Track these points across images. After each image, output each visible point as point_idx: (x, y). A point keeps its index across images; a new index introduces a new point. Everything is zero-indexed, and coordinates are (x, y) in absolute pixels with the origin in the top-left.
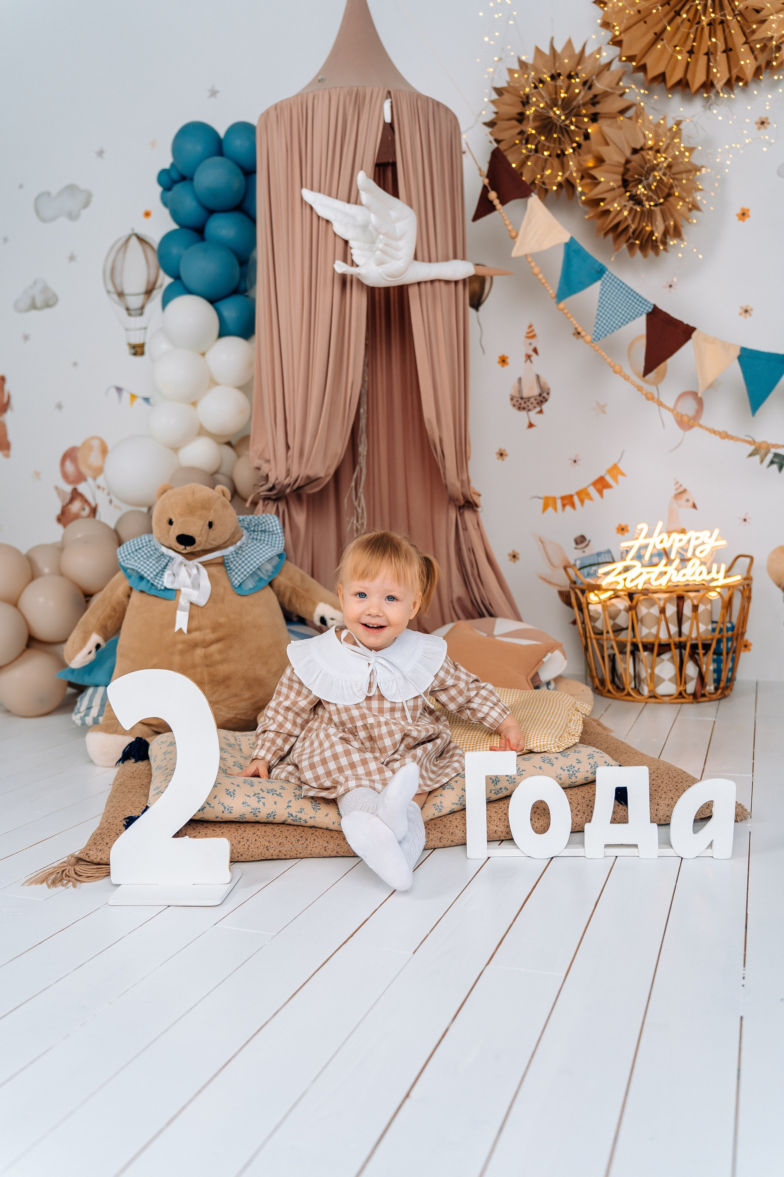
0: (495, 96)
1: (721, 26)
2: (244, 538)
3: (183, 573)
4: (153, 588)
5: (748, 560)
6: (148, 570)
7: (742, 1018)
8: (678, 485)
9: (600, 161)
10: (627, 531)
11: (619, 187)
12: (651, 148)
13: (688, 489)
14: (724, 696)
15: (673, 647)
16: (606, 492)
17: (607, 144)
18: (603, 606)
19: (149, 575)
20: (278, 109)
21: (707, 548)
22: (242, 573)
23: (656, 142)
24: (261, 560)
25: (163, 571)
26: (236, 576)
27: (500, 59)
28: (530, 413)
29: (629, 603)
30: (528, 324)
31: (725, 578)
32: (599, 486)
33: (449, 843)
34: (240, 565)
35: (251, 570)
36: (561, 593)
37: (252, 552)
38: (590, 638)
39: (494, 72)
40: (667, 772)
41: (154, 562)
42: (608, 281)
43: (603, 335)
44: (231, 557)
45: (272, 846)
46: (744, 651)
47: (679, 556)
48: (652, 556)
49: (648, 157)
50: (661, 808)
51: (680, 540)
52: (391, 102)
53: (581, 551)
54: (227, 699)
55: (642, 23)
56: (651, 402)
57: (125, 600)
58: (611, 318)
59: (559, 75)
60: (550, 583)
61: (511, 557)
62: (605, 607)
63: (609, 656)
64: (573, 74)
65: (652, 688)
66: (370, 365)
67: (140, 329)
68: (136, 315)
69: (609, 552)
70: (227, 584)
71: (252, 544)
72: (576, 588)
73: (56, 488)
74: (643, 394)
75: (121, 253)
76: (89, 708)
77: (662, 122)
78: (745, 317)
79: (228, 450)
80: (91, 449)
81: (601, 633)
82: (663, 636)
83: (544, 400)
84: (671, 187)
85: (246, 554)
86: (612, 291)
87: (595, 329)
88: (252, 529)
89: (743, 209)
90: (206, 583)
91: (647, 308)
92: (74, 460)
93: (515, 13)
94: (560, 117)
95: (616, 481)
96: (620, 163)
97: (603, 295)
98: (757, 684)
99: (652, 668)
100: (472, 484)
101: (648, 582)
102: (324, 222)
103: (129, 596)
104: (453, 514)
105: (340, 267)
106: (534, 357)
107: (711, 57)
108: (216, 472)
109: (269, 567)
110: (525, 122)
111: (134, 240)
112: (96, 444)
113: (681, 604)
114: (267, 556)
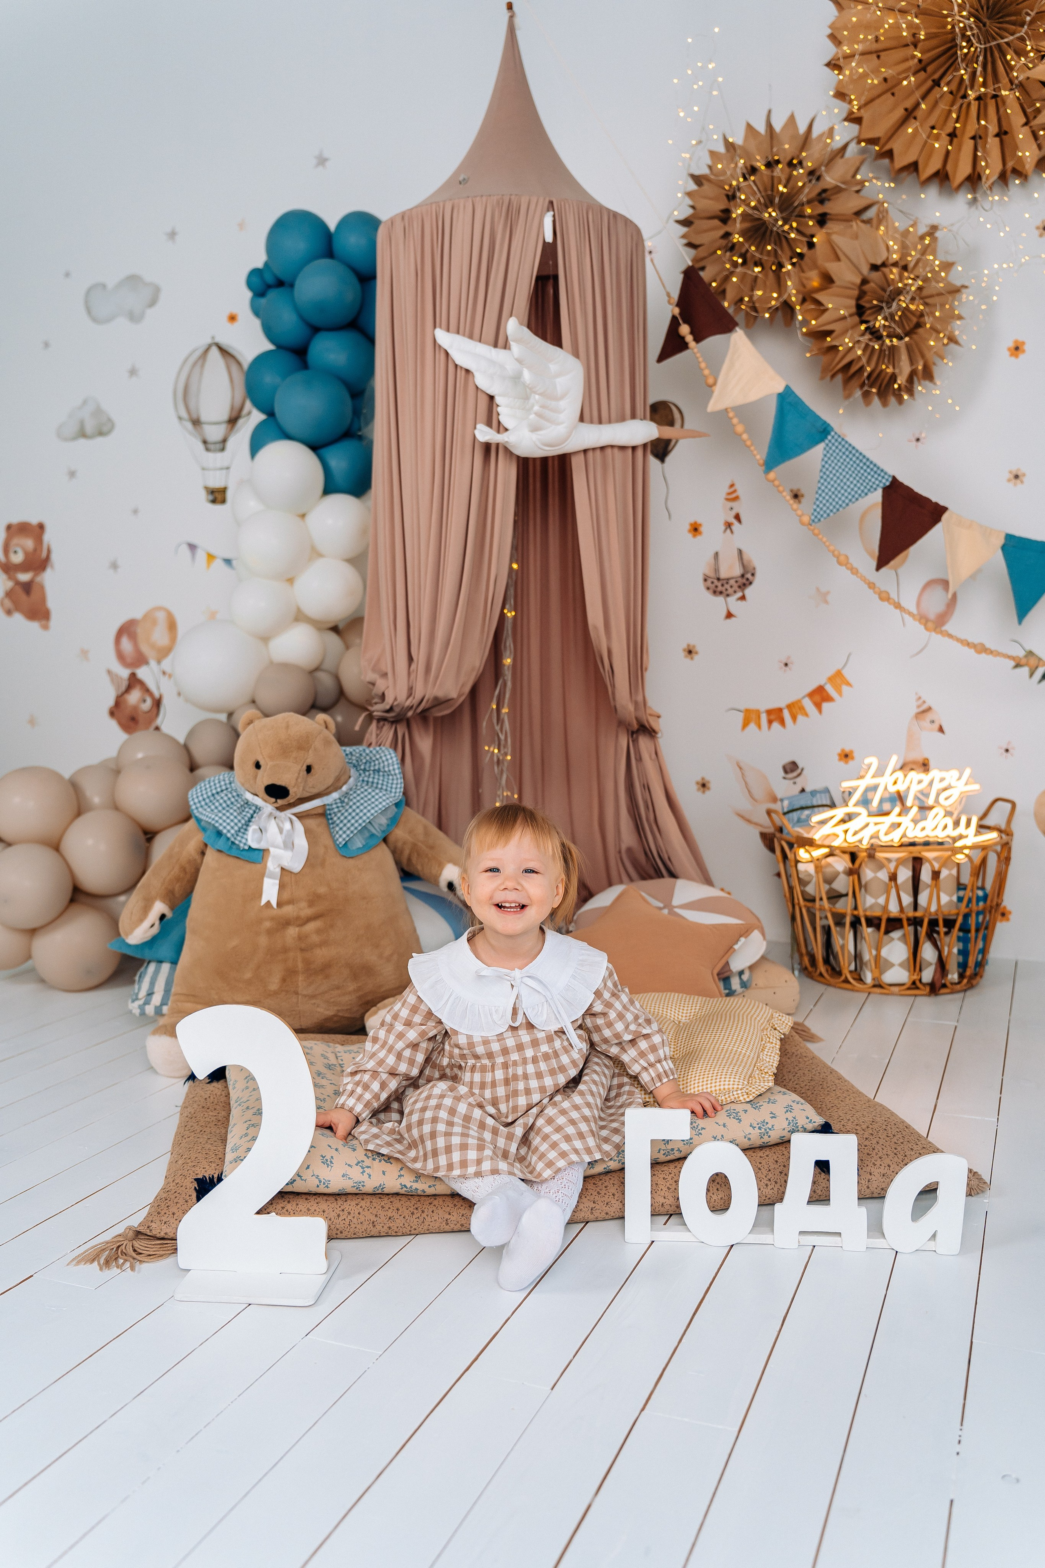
0: (692, 186)
1: (994, 100)
2: (351, 780)
3: (272, 827)
4: (234, 847)
5: (1008, 806)
6: (228, 824)
7: (952, 1501)
8: (921, 702)
9: (828, 280)
10: (853, 758)
11: (851, 315)
12: (895, 264)
13: (933, 706)
14: (971, 986)
15: (905, 923)
16: (825, 706)
17: (838, 259)
18: (816, 867)
19: (229, 831)
20: (406, 218)
21: (955, 794)
22: (348, 829)
23: (904, 255)
24: (373, 811)
25: (248, 825)
26: (341, 832)
27: (700, 142)
28: (729, 599)
29: (850, 865)
30: (728, 483)
31: (976, 835)
32: (817, 698)
33: (603, 1215)
34: (346, 818)
35: (360, 825)
36: (763, 836)
37: (362, 801)
38: (799, 904)
39: (690, 158)
40: (884, 1127)
41: (235, 814)
42: (833, 444)
43: (825, 515)
44: (334, 806)
45: (379, 1221)
46: (1001, 921)
47: (917, 802)
48: (881, 801)
49: (892, 277)
50: (874, 1178)
51: (920, 782)
52: (554, 216)
53: (792, 781)
54: (326, 992)
55: (889, 95)
56: (886, 603)
57: (198, 857)
58: (836, 492)
59: (778, 162)
60: (749, 821)
61: (700, 786)
62: (818, 868)
63: (823, 927)
64: (795, 162)
65: (877, 975)
66: (520, 548)
67: (222, 469)
68: (215, 451)
69: (827, 791)
70: (328, 842)
71: (362, 790)
72: (782, 839)
73: (109, 672)
74: (875, 593)
75: (197, 369)
76: (150, 994)
77: (911, 229)
78: (1015, 485)
79: (333, 637)
80: (154, 622)
81: (813, 900)
82: (894, 909)
83: (747, 583)
84: (922, 315)
85: (354, 804)
86: (838, 458)
87: (815, 507)
88: (362, 767)
89: (1016, 342)
90: (301, 842)
91: (884, 481)
92: (133, 637)
93: (720, 79)
94: (776, 220)
95: (840, 693)
96: (853, 284)
97: (826, 462)
98: (1016, 963)
99: (878, 950)
100: (650, 703)
101: (875, 836)
102: (463, 372)
103: (203, 854)
104: (623, 741)
105: (484, 434)
106: (736, 526)
107: (979, 141)
108: (317, 669)
109: (384, 821)
110: (730, 222)
111: (214, 351)
112: (161, 616)
113: (918, 867)
114: (380, 806)
